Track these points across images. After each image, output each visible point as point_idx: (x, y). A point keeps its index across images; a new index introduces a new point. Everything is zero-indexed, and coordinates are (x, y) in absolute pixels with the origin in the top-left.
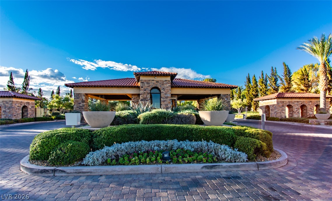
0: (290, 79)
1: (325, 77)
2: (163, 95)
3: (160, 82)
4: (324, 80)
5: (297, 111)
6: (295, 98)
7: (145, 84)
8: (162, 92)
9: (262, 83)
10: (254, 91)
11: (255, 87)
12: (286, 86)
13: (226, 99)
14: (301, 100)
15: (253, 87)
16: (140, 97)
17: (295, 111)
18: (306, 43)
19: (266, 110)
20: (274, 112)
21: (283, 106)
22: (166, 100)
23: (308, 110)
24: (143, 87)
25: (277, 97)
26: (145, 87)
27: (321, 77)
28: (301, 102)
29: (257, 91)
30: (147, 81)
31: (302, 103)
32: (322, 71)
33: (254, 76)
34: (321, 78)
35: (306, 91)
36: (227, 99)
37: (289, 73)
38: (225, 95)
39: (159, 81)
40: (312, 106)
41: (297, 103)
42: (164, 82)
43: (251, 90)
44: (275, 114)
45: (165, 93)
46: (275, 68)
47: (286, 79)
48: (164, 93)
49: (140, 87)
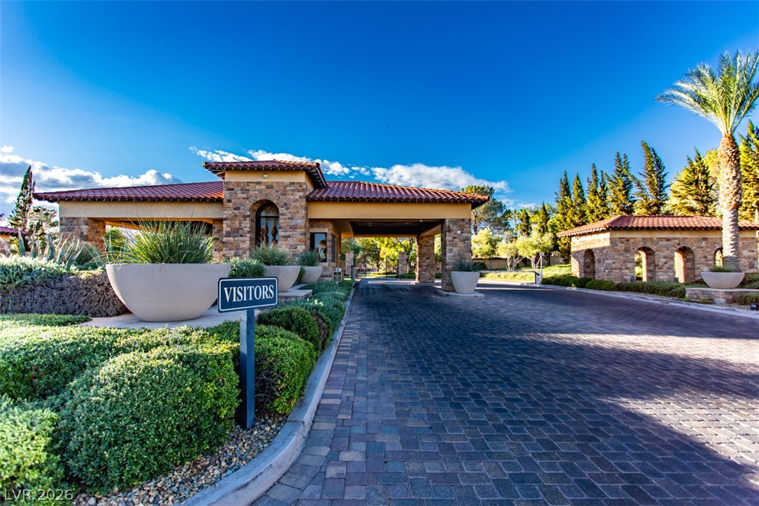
0: (661, 181)
1: (734, 171)
2: (283, 221)
3: (277, 189)
4: (731, 180)
5: (666, 263)
6: (659, 229)
7: (236, 193)
8: (282, 215)
9: (595, 195)
10: (576, 214)
11: (579, 205)
12: (652, 199)
13: (459, 232)
14: (678, 235)
15: (574, 204)
16: (224, 226)
17: (661, 264)
18: (682, 82)
19: (588, 260)
20: (604, 265)
21: (627, 250)
22: (291, 233)
23: (696, 262)
24: (233, 200)
25: (609, 227)
26: (238, 201)
27: (724, 170)
28: (677, 241)
29: (583, 214)
30: (242, 185)
31: (681, 243)
32: (725, 155)
33: (578, 178)
34: (725, 174)
35: (701, 212)
36: (462, 233)
37: (659, 167)
38: (455, 222)
39: (275, 185)
40: (708, 250)
41: (666, 243)
42: (288, 188)
43: (570, 212)
44: (607, 271)
45: (289, 216)
46: (623, 156)
47: (651, 182)
48: (286, 217)
49: (225, 201)
